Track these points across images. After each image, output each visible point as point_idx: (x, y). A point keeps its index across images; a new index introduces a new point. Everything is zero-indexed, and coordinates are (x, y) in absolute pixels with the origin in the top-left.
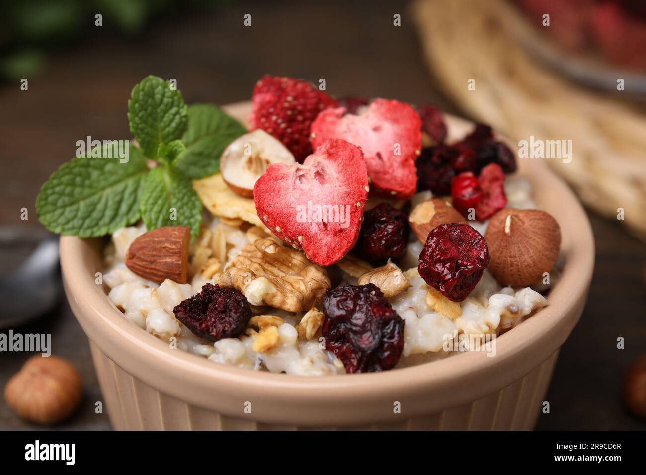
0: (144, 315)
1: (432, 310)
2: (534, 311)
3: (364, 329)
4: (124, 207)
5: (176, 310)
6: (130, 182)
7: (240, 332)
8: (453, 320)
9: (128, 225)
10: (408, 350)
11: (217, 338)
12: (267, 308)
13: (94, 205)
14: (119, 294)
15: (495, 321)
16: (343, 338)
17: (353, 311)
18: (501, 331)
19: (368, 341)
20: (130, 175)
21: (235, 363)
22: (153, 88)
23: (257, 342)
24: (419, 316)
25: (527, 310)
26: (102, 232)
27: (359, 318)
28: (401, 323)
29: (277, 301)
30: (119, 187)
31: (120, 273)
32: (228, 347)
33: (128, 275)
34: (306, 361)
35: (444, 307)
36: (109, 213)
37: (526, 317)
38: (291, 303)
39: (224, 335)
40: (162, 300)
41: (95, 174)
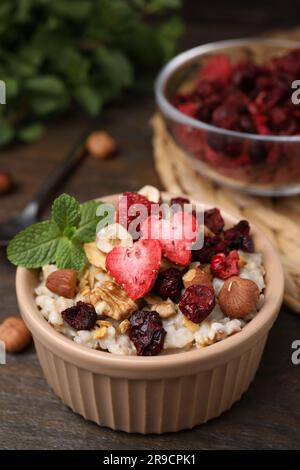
0: (49, 313)
1: (184, 326)
2: (234, 333)
3: (146, 334)
4: (50, 254)
5: (62, 313)
6: (54, 241)
7: (90, 327)
8: (194, 332)
9: (51, 263)
10: (165, 346)
11: (79, 329)
12: (105, 317)
13: (35, 252)
14: (40, 300)
15: (212, 336)
16: (136, 336)
17: (142, 324)
18: (216, 340)
19: (146, 340)
20: (53, 238)
21: (84, 344)
22: (64, 200)
23: (97, 333)
24: (176, 329)
25: (229, 333)
26: (38, 266)
27: (144, 328)
28: (164, 333)
29: (110, 314)
30: (49, 243)
31: (42, 289)
32: (83, 335)
33: (46, 290)
34: (117, 346)
35: (190, 326)
36: (42, 256)
37: (229, 336)
38: (116, 316)
39: (81, 328)
40: (57, 306)
41: (37, 236)
